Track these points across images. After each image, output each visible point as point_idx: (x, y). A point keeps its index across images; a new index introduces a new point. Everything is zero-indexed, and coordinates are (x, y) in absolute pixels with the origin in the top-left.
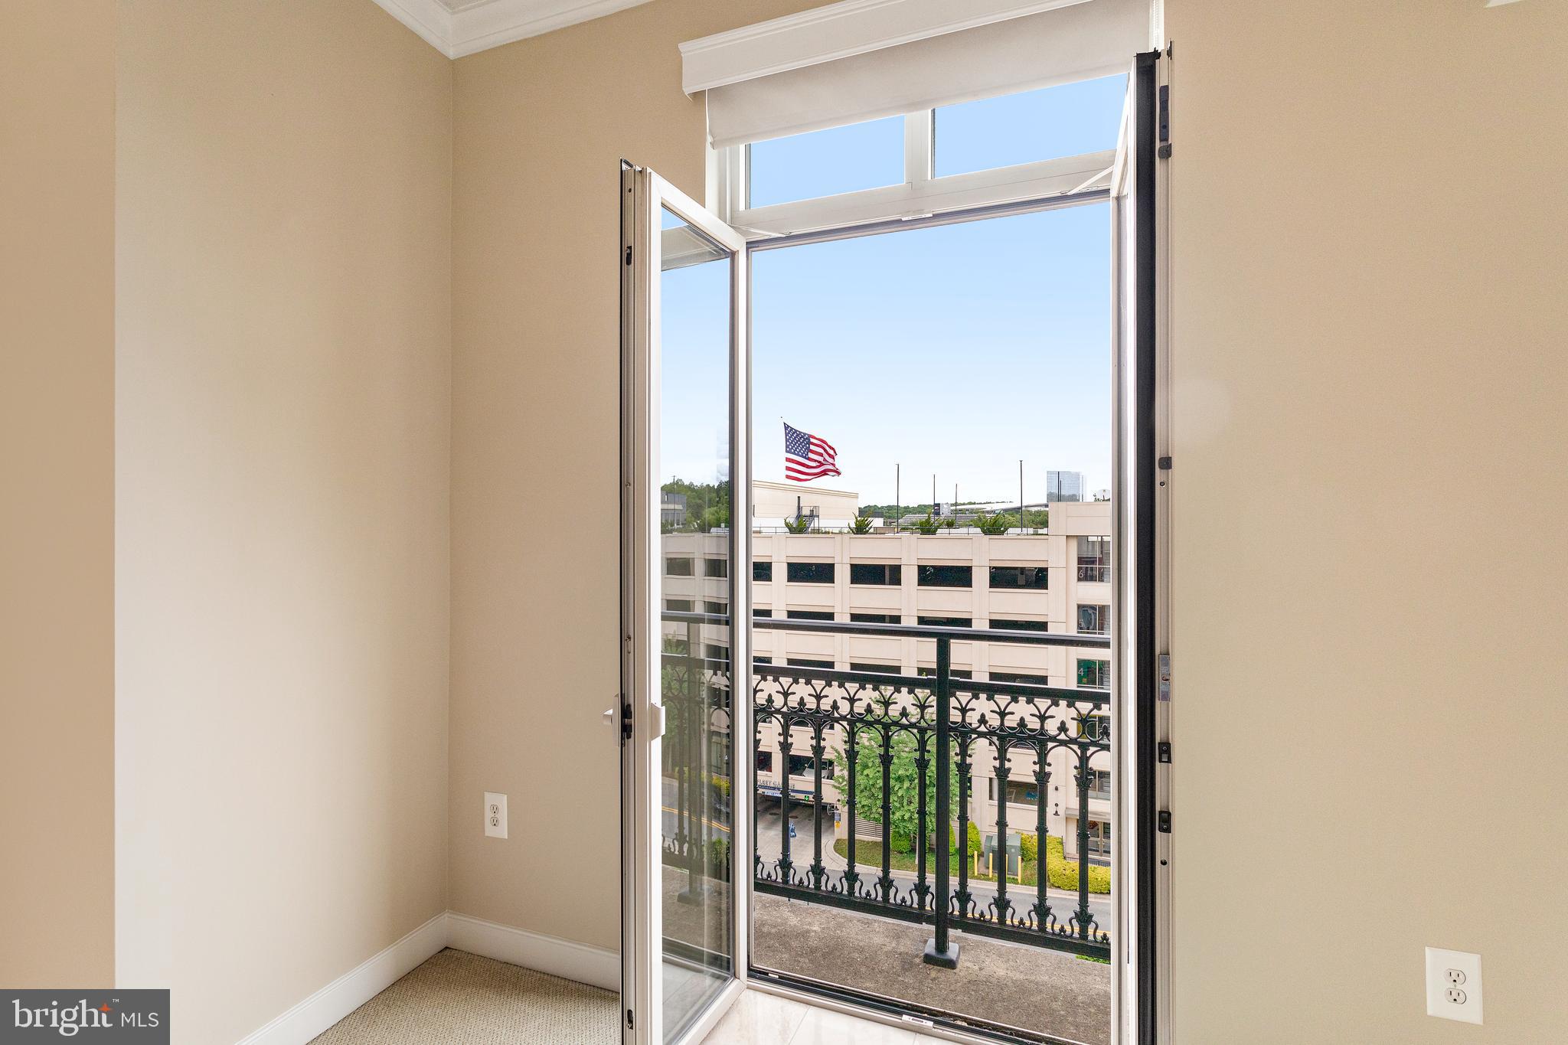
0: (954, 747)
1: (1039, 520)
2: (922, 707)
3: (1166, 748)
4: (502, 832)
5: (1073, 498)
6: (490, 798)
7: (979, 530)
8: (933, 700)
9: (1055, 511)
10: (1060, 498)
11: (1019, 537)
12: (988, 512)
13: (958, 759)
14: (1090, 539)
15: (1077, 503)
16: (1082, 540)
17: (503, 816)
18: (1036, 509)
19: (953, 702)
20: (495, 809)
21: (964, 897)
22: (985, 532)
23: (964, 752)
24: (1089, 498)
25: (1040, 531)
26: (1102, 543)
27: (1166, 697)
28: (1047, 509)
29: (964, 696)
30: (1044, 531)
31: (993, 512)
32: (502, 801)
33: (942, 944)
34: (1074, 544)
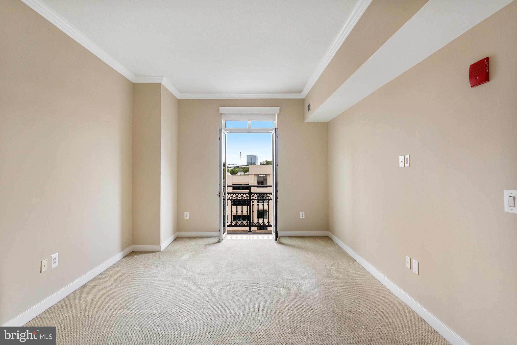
0: (252, 202)
1: (246, 170)
2: (247, 197)
3: (277, 191)
4: (188, 218)
5: (254, 164)
6: (185, 213)
7: (229, 173)
8: (249, 196)
9: (250, 167)
10: (251, 164)
11: (241, 175)
12: (229, 168)
13: (252, 203)
14: (260, 175)
15: (255, 165)
16: (258, 176)
17: (188, 215)
18: (243, 167)
19: (251, 196)
20: (186, 214)
21: (253, 222)
22: (231, 174)
23: (253, 202)
24: (259, 164)
25: (246, 173)
26: (263, 176)
27: (277, 186)
28: (249, 167)
29: (253, 195)
30: (247, 173)
31: (231, 168)
32: (188, 213)
33: (250, 229)
34: (256, 177)
